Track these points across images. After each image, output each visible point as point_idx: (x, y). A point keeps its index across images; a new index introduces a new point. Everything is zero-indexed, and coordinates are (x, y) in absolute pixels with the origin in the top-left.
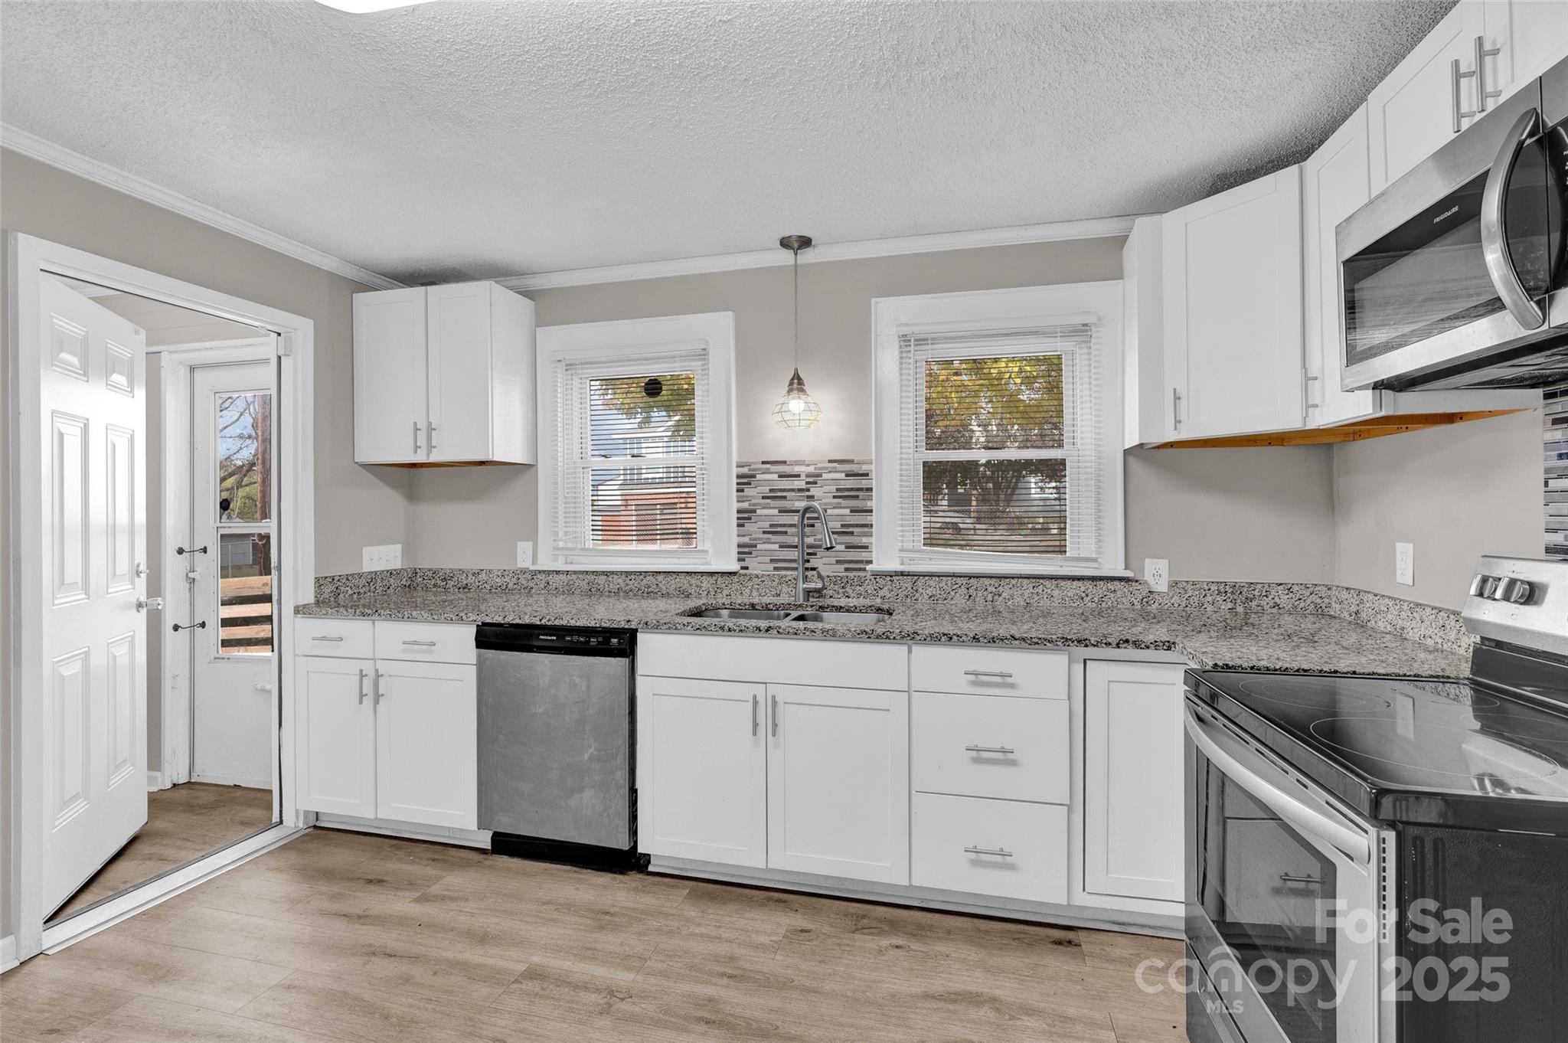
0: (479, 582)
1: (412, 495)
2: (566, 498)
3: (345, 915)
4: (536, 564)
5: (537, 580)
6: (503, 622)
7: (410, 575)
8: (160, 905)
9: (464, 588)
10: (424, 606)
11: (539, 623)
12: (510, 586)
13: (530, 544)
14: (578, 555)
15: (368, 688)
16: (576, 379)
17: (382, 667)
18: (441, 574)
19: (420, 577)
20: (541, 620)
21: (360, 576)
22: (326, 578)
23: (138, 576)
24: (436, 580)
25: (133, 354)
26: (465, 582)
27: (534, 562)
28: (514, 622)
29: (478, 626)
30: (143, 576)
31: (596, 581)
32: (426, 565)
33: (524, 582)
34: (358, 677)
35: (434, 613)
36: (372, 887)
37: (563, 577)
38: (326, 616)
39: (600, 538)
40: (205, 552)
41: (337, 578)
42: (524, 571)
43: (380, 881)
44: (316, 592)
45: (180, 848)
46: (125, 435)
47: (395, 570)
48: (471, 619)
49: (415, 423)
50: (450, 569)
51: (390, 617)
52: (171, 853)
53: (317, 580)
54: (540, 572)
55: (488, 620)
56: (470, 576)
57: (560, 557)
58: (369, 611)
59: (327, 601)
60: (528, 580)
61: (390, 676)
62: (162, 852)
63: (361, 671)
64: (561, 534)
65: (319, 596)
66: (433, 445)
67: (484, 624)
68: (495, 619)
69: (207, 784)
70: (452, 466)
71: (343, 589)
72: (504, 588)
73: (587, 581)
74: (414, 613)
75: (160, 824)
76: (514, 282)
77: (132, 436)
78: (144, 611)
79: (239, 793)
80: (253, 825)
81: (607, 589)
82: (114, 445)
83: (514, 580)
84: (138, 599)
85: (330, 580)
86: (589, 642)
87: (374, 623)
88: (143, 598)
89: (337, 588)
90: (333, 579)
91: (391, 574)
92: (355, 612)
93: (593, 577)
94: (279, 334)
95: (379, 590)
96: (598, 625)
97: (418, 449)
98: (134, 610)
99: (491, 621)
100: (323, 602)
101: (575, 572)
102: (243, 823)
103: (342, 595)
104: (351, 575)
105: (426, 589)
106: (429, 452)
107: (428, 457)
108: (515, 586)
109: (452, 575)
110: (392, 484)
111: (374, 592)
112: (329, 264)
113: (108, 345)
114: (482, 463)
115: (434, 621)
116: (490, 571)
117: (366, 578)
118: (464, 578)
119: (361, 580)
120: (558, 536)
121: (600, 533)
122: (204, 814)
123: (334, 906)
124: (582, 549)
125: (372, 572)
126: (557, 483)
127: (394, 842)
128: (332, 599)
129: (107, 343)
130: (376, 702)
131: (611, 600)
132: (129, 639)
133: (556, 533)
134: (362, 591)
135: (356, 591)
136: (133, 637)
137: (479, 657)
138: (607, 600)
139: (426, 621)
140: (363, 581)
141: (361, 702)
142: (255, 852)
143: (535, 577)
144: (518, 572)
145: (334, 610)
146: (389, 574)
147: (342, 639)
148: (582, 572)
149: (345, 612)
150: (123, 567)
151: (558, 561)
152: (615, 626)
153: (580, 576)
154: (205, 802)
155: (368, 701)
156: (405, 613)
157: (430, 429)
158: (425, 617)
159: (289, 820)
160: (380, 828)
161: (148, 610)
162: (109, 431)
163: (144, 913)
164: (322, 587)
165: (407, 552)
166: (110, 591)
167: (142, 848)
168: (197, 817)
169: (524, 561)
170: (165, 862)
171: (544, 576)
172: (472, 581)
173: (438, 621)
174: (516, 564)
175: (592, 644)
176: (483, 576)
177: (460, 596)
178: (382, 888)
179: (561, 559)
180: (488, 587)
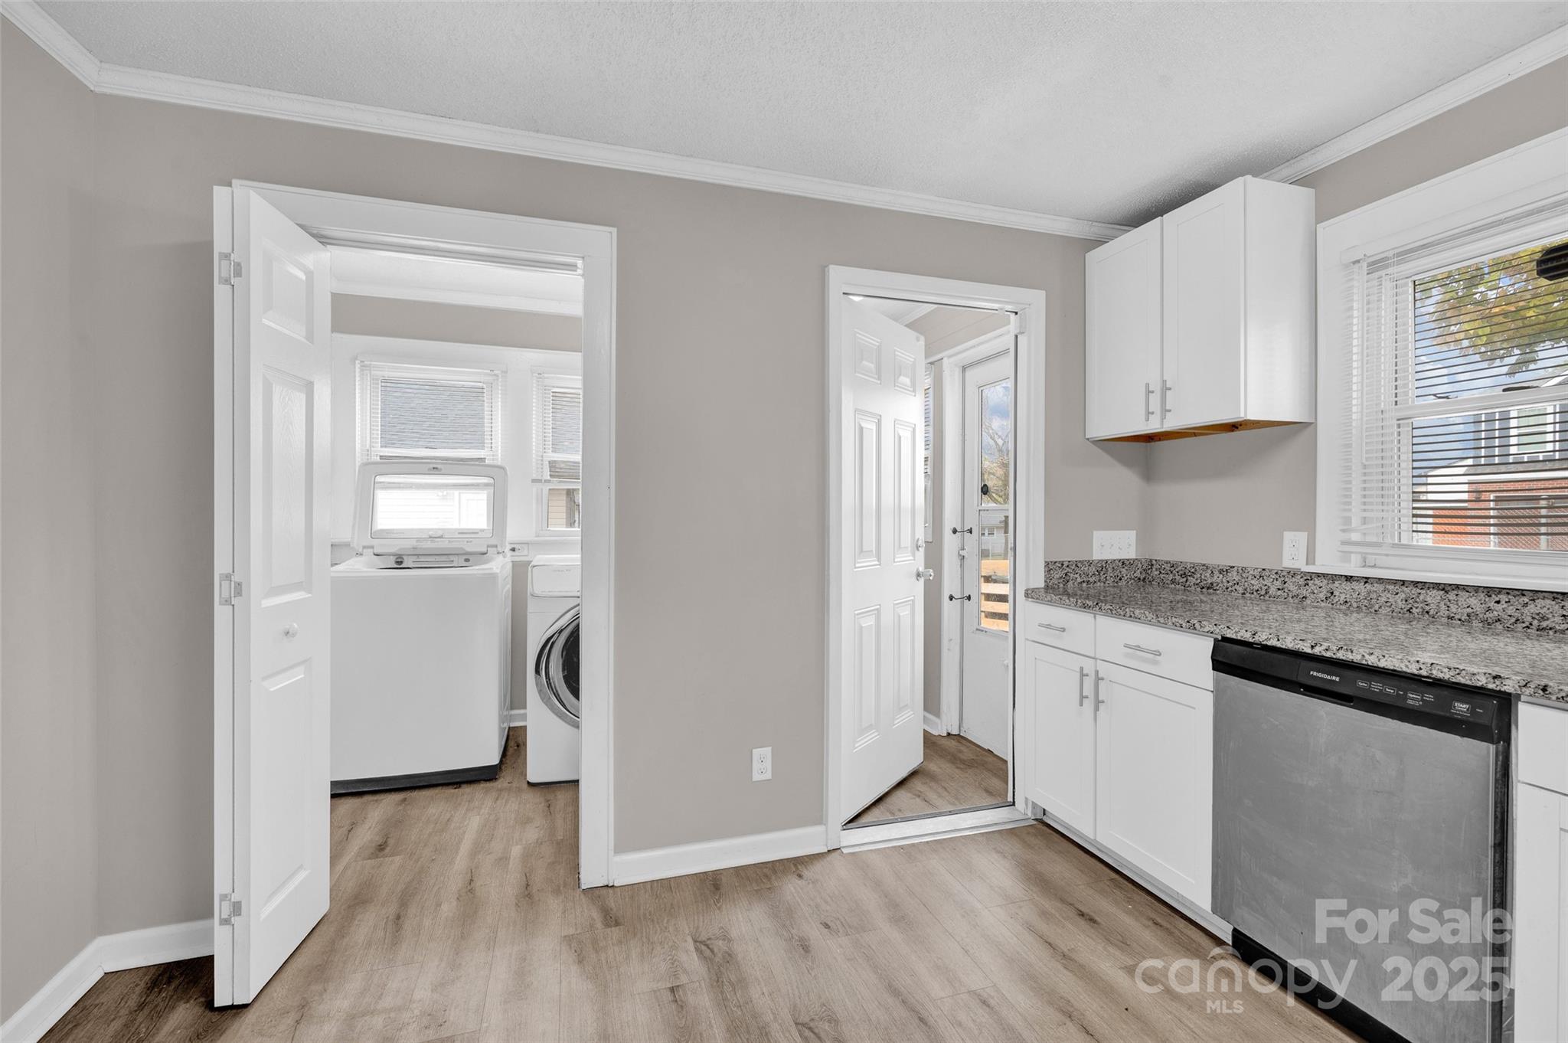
0: (1228, 582)
1: (1149, 473)
2: (1365, 467)
3: (1050, 944)
4: (1314, 564)
5: (1313, 587)
6: (1251, 640)
7: (1144, 567)
8: (913, 845)
9: (1208, 588)
10: (1150, 605)
11: (1309, 651)
12: (1273, 591)
13: (1302, 537)
14: (1387, 555)
15: (1088, 689)
16: (1388, 285)
17: (1104, 669)
18: (1180, 568)
19: (1156, 570)
20: (1312, 647)
21: (1090, 563)
22: (1055, 562)
23: (918, 550)
24: (1175, 575)
25: (915, 359)
26: (1209, 581)
27: (1310, 559)
28: (1269, 643)
29: (1216, 640)
30: (922, 550)
31: (1421, 597)
32: (1163, 556)
33: (1292, 587)
34: (1078, 675)
35: (1159, 614)
36: (1082, 922)
37: (1359, 587)
38: (1051, 602)
39: (1430, 528)
40: (971, 532)
41: (1066, 564)
42: (1293, 573)
43: (1092, 920)
44: (1045, 575)
45: (940, 796)
46: (909, 429)
47: (1128, 560)
48: (1206, 630)
49: (1148, 385)
50: (1191, 563)
51: (1111, 613)
52: (932, 796)
53: (1047, 564)
54: (1319, 575)
55: (1230, 634)
56: (1216, 573)
57: (1353, 556)
58: (1090, 603)
59: (1056, 587)
60: (1300, 586)
61: (1110, 681)
62: (928, 794)
63: (1082, 669)
64: (1355, 522)
65: (1048, 581)
66: (1167, 408)
67: (1225, 639)
68: (1241, 634)
69: (970, 742)
70: (1195, 435)
71: (1072, 575)
72: (1263, 592)
73: (1403, 596)
74: (1137, 612)
75: (933, 767)
76: (1286, 171)
77: (914, 430)
78: (922, 580)
79: (991, 759)
80: (994, 796)
81: (1443, 612)
82: (900, 438)
83: (1278, 584)
84: (918, 569)
85: (1060, 565)
86: (1406, 698)
87: (1095, 617)
88: (921, 569)
89: (1066, 575)
90: (1062, 565)
91: (1123, 563)
92: (1077, 602)
93: (1415, 591)
94: (1016, 313)
95: (1110, 581)
96: (1424, 673)
97: (1150, 415)
98: (915, 578)
99: (1234, 637)
100: (1053, 588)
101: (1380, 580)
102: (987, 791)
103: (1071, 583)
104: (1080, 561)
105: (1163, 584)
106: (1163, 418)
107: (1162, 423)
108: (1279, 593)
109: (1193, 570)
110: (1127, 463)
111: (1105, 583)
112: (1060, 226)
113: (897, 353)
114: (1233, 427)
115: (1159, 624)
116: (1244, 569)
117: (1096, 566)
118: (1208, 575)
119: (1090, 568)
120: (1351, 525)
121: (1430, 520)
122: (961, 769)
123: (1041, 926)
124: (1394, 546)
125: (1103, 561)
126: (1349, 446)
127: (1114, 875)
128: (1061, 585)
129: (895, 350)
130: (1097, 709)
131: (1452, 631)
132: (911, 602)
133: (1347, 521)
134: (1091, 580)
135: (1085, 580)
136: (913, 601)
137: (1216, 682)
138: (1444, 630)
139: (1149, 623)
140: (1092, 570)
141: (1081, 705)
142: (989, 826)
143: (1310, 583)
144: (1285, 573)
145: (1057, 598)
146: (1120, 564)
147: (1064, 630)
148: (1395, 582)
149: (1067, 601)
150: (907, 541)
151: (1350, 561)
152: (1463, 681)
153: (1391, 587)
154: (965, 758)
155: (1088, 704)
156: (1127, 610)
157: (1165, 389)
158: (1149, 619)
159: (1020, 804)
160: (1102, 851)
161: (925, 580)
162: (896, 426)
163: (902, 847)
164: (1052, 571)
165: (1140, 541)
166: (896, 560)
167: (917, 784)
168: (957, 771)
169: (1293, 555)
170: (928, 804)
171: (1325, 582)
172: (1219, 580)
173: (1164, 625)
174: (1282, 564)
175: (1410, 702)
176: (1234, 575)
177: (1202, 597)
178: (1093, 931)
179: (1356, 559)
180: (1241, 590)
